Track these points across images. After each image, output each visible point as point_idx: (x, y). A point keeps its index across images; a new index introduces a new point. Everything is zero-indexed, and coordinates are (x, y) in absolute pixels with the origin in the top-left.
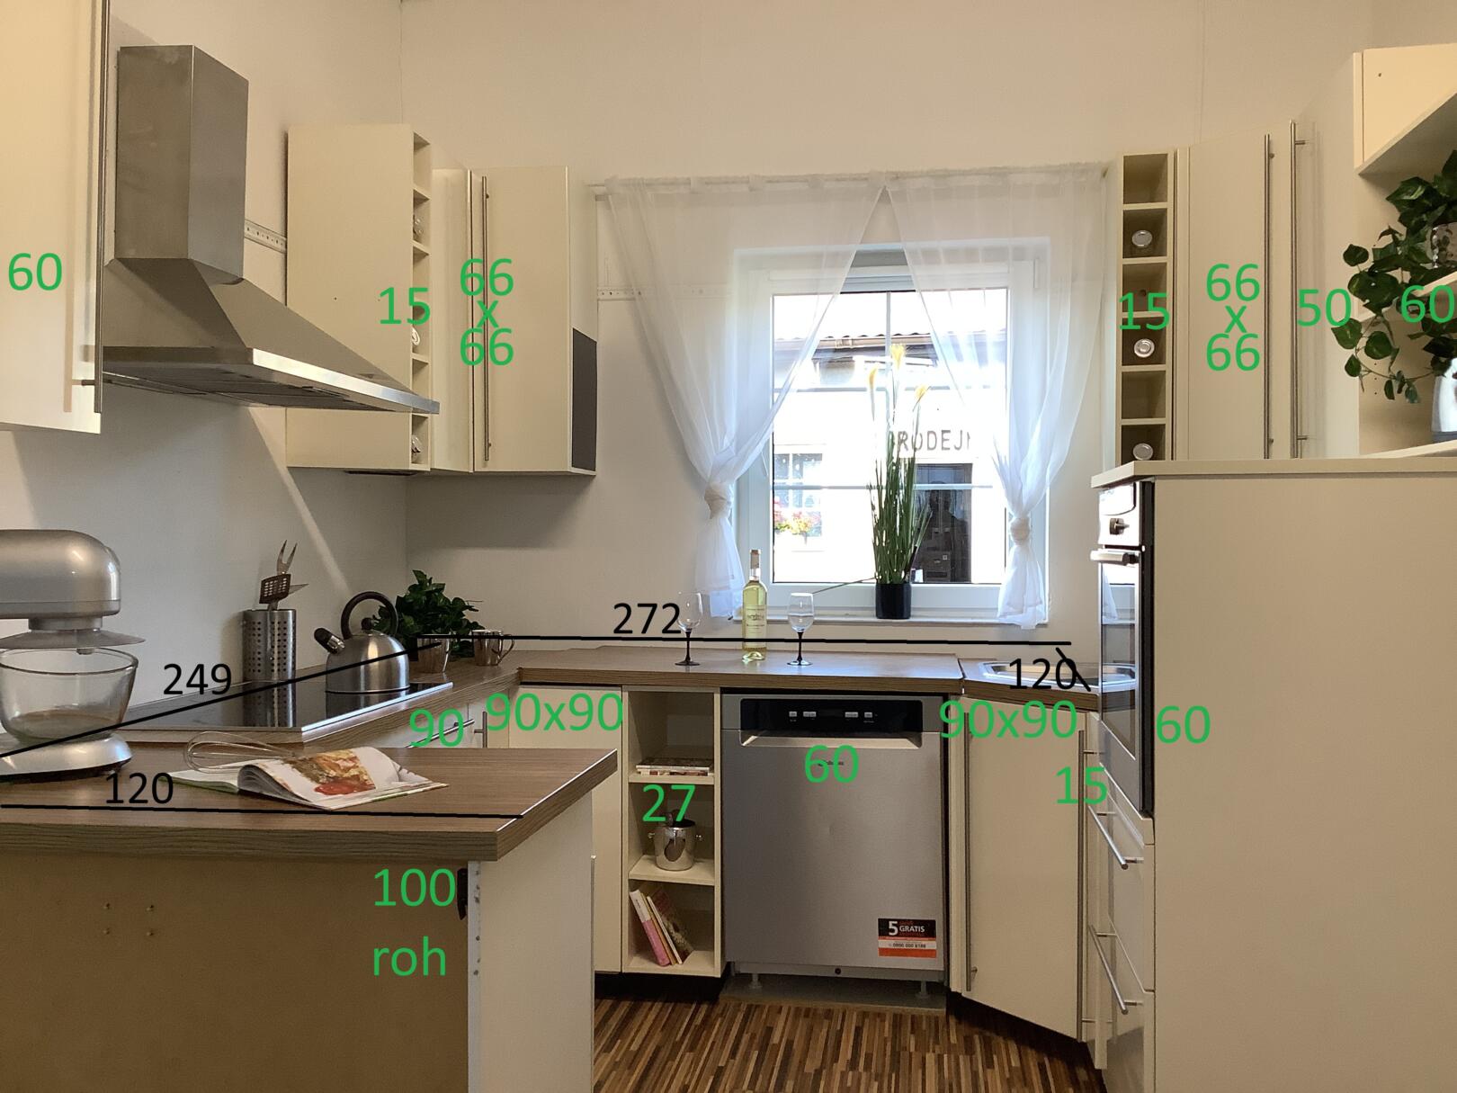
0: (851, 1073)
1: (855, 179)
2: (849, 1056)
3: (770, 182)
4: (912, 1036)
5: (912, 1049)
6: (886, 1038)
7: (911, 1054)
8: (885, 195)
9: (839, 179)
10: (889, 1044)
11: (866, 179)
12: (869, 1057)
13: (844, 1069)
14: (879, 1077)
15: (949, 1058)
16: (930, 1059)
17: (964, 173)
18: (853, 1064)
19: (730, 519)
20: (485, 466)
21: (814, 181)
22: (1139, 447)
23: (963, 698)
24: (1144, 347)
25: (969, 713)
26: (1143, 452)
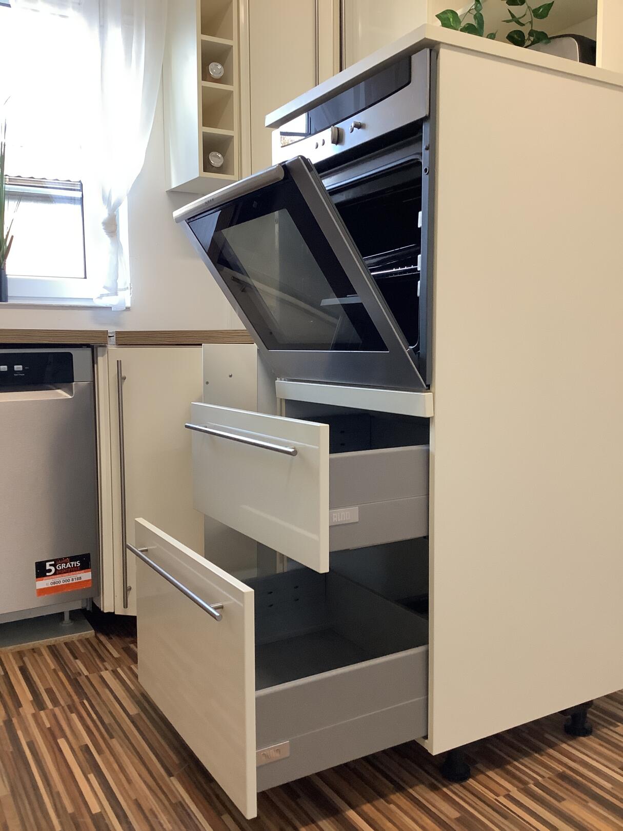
0: (42, 713)
2: (31, 698)
4: (77, 660)
5: (86, 673)
6: (54, 670)
7: (87, 677)
10: (61, 674)
12: (49, 691)
13: (34, 711)
14: (72, 708)
15: (123, 670)
16: (107, 675)
18: (39, 703)
22: (213, 153)
23: (112, 348)
24: (216, 69)
25: (120, 361)
26: (216, 159)
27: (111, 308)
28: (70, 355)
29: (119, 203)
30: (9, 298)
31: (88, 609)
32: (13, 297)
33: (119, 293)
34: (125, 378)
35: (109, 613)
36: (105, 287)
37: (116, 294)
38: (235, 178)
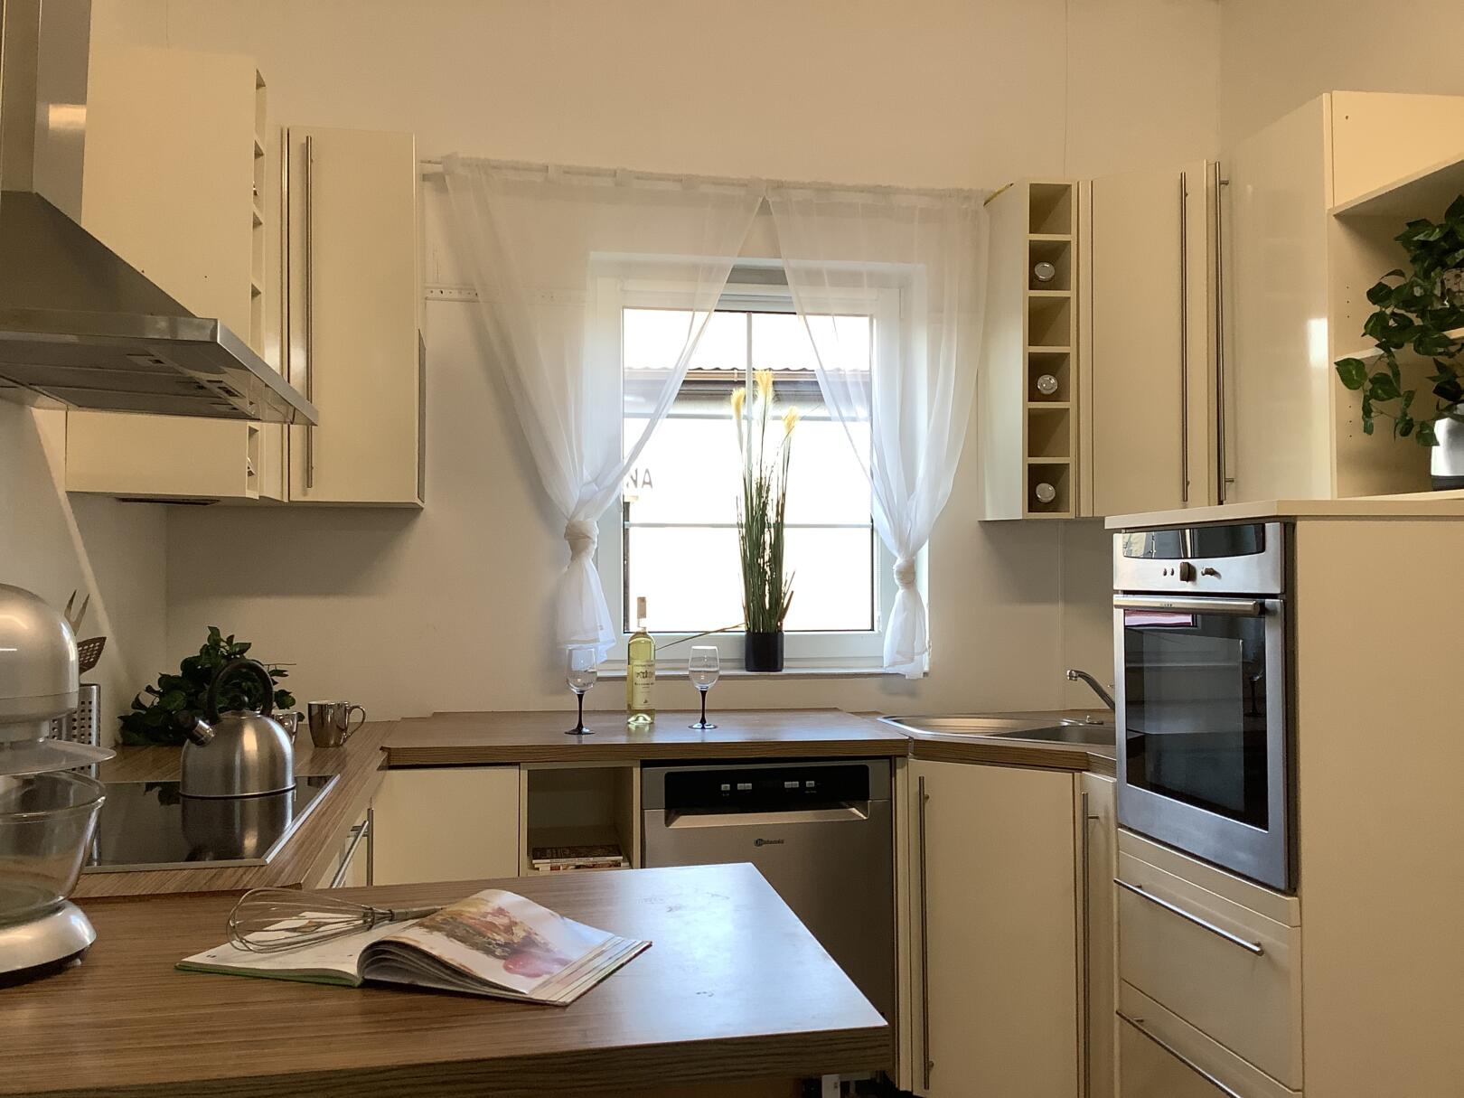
1: (733, 184)
3: (638, 178)
8: (765, 206)
9: (716, 182)
11: (746, 185)
17: (848, 189)
20: (305, 494)
21: (687, 182)
22: (1041, 485)
23: (912, 761)
24: (1047, 383)
25: (923, 777)
26: (1046, 492)
27: (905, 676)
28: (865, 769)
29: (920, 546)
31: (878, 1081)
32: (789, 660)
33: (916, 657)
34: (928, 797)
35: (906, 1092)
36: (898, 653)
37: (912, 659)
38: (1070, 515)
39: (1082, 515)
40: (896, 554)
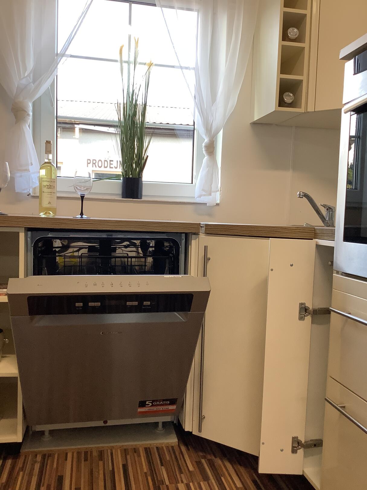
5: (167, 483)
19: (29, 126)
22: (287, 93)
23: (202, 236)
24: (293, 32)
25: (207, 246)
26: (288, 98)
27: (206, 204)
29: (217, 132)
30: (143, 196)
31: (175, 422)
32: (146, 196)
33: (213, 194)
34: (209, 259)
36: (203, 190)
37: (210, 195)
38: (302, 110)
39: (309, 110)
40: (204, 136)
